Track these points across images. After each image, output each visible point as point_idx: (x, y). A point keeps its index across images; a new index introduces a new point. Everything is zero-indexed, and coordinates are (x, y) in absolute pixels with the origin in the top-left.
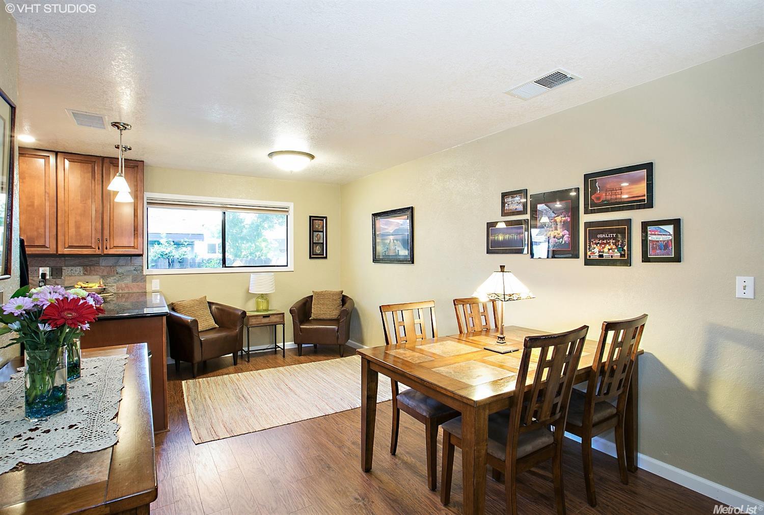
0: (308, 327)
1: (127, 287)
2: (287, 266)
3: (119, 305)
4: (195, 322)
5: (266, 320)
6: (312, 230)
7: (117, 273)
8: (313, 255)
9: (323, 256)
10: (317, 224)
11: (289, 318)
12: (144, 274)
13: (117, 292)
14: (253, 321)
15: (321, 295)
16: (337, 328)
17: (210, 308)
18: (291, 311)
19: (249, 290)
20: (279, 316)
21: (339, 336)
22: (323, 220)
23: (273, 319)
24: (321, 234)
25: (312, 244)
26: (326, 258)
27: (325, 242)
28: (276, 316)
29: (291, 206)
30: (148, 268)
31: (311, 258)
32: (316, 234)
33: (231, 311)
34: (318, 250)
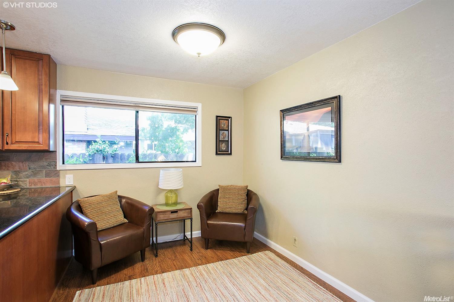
0: (215, 223)
1: (40, 182)
2: (195, 161)
3: (31, 200)
4: (93, 225)
5: (174, 216)
6: (218, 129)
7: (29, 169)
8: (219, 152)
9: (228, 152)
10: (223, 123)
11: (196, 214)
12: (58, 169)
13: (29, 187)
14: (161, 217)
15: (227, 189)
16: (244, 225)
17: (120, 202)
18: (199, 207)
19: (158, 185)
20: (187, 211)
21: (246, 233)
22: (228, 120)
23: (181, 214)
24: (226, 132)
25: (218, 141)
26: (231, 154)
27: (230, 140)
28: (184, 211)
29: (199, 106)
30: (63, 163)
31: (217, 154)
32: (221, 132)
33: (140, 206)
34: (223, 147)
